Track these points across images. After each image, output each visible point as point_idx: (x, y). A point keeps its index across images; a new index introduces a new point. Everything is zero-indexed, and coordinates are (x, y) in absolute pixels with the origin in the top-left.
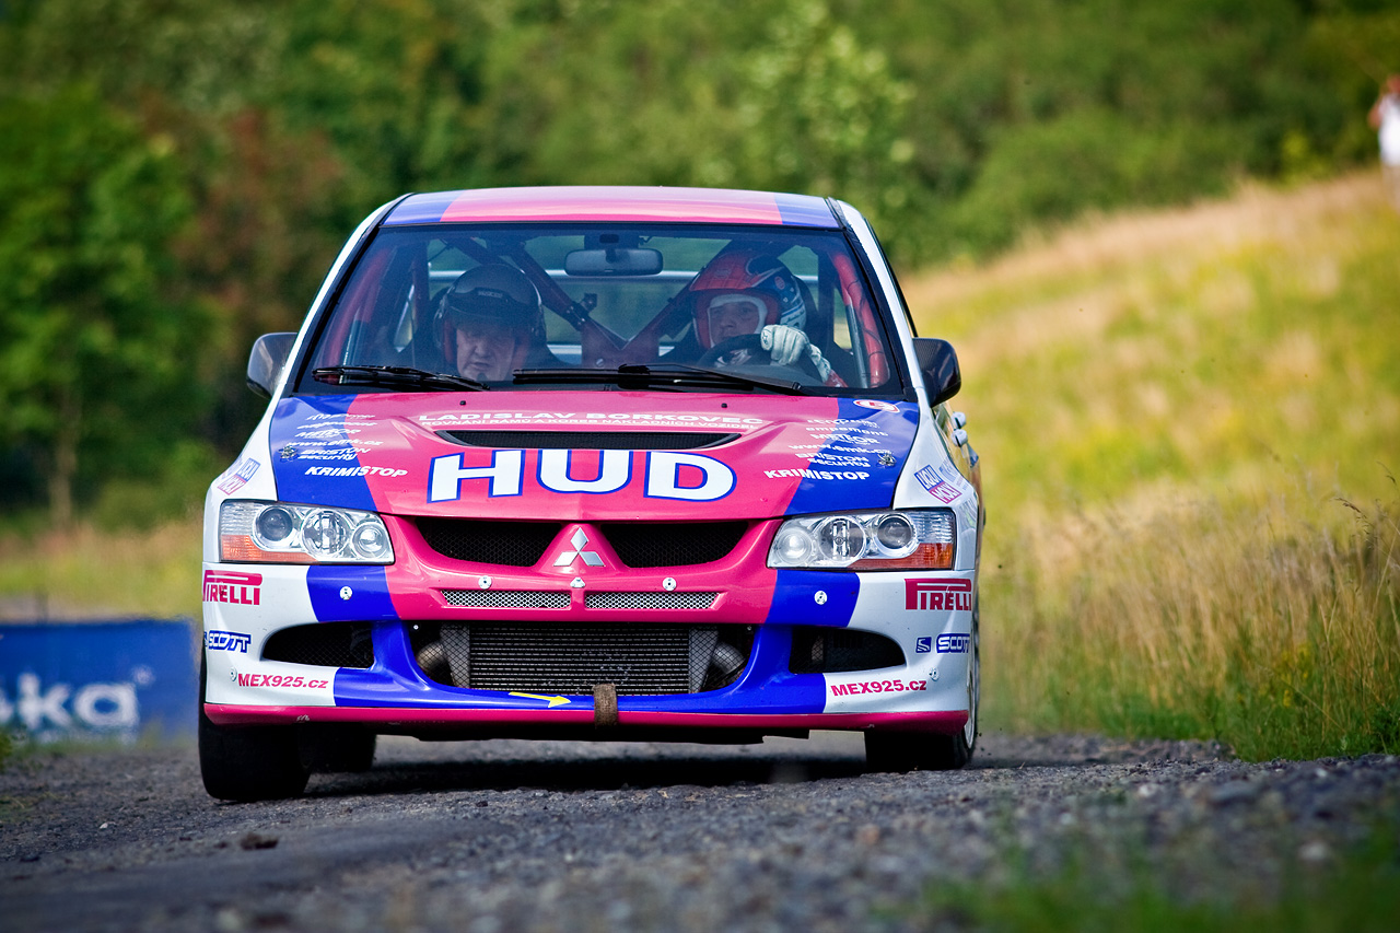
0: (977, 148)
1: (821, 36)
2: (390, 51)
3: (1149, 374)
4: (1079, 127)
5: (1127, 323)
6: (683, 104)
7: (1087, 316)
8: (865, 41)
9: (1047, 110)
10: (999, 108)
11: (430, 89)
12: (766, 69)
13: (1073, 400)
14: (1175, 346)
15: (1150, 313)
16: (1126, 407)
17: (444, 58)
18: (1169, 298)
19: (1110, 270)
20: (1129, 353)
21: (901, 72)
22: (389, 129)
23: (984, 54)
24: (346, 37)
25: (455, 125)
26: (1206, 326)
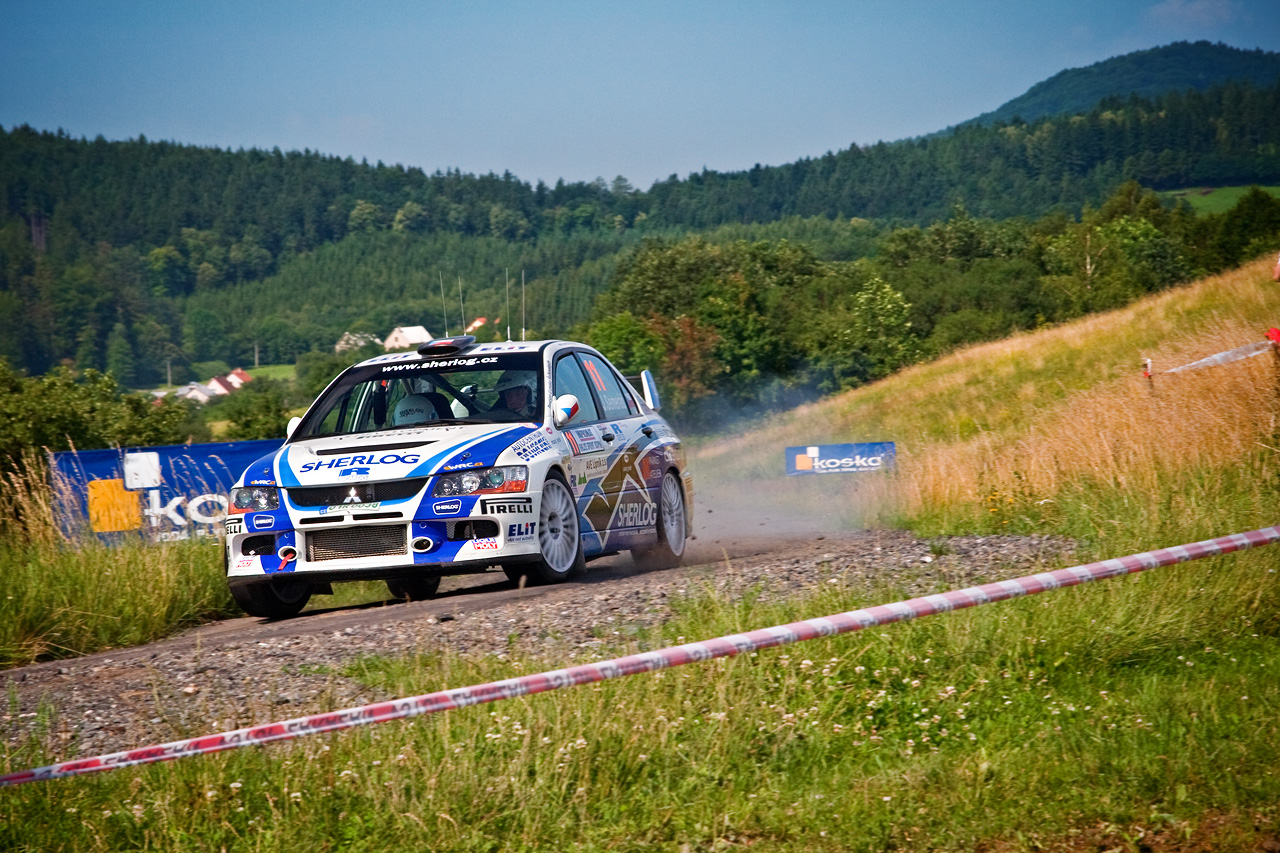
0: (933, 323)
1: (880, 288)
2: (735, 297)
3: (978, 398)
4: (967, 314)
5: (974, 381)
6: (833, 311)
7: (960, 379)
8: (896, 289)
9: (955, 310)
10: (938, 309)
11: (748, 306)
12: (863, 298)
13: (953, 407)
14: (989, 388)
15: (981, 377)
16: (971, 409)
17: (753, 298)
18: (988, 371)
19: (970, 363)
20: (973, 391)
21: (907, 299)
22: (734, 323)
23: (935, 291)
24: (719, 294)
25: (755, 321)
26: (1000, 381)
